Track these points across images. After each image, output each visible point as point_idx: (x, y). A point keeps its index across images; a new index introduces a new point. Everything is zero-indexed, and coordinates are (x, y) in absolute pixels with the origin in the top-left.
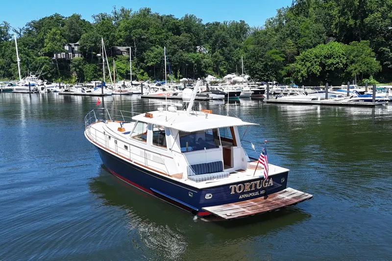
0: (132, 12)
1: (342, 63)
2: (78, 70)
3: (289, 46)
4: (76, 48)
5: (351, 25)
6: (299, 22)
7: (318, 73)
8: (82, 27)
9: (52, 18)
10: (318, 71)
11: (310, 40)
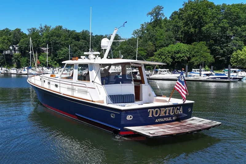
0: (51, 28)
1: (186, 56)
2: (17, 61)
3: (150, 46)
4: (17, 48)
5: (192, 32)
6: (156, 30)
7: (170, 63)
8: (21, 36)
9: (4, 30)
10: (170, 62)
11: (164, 42)
